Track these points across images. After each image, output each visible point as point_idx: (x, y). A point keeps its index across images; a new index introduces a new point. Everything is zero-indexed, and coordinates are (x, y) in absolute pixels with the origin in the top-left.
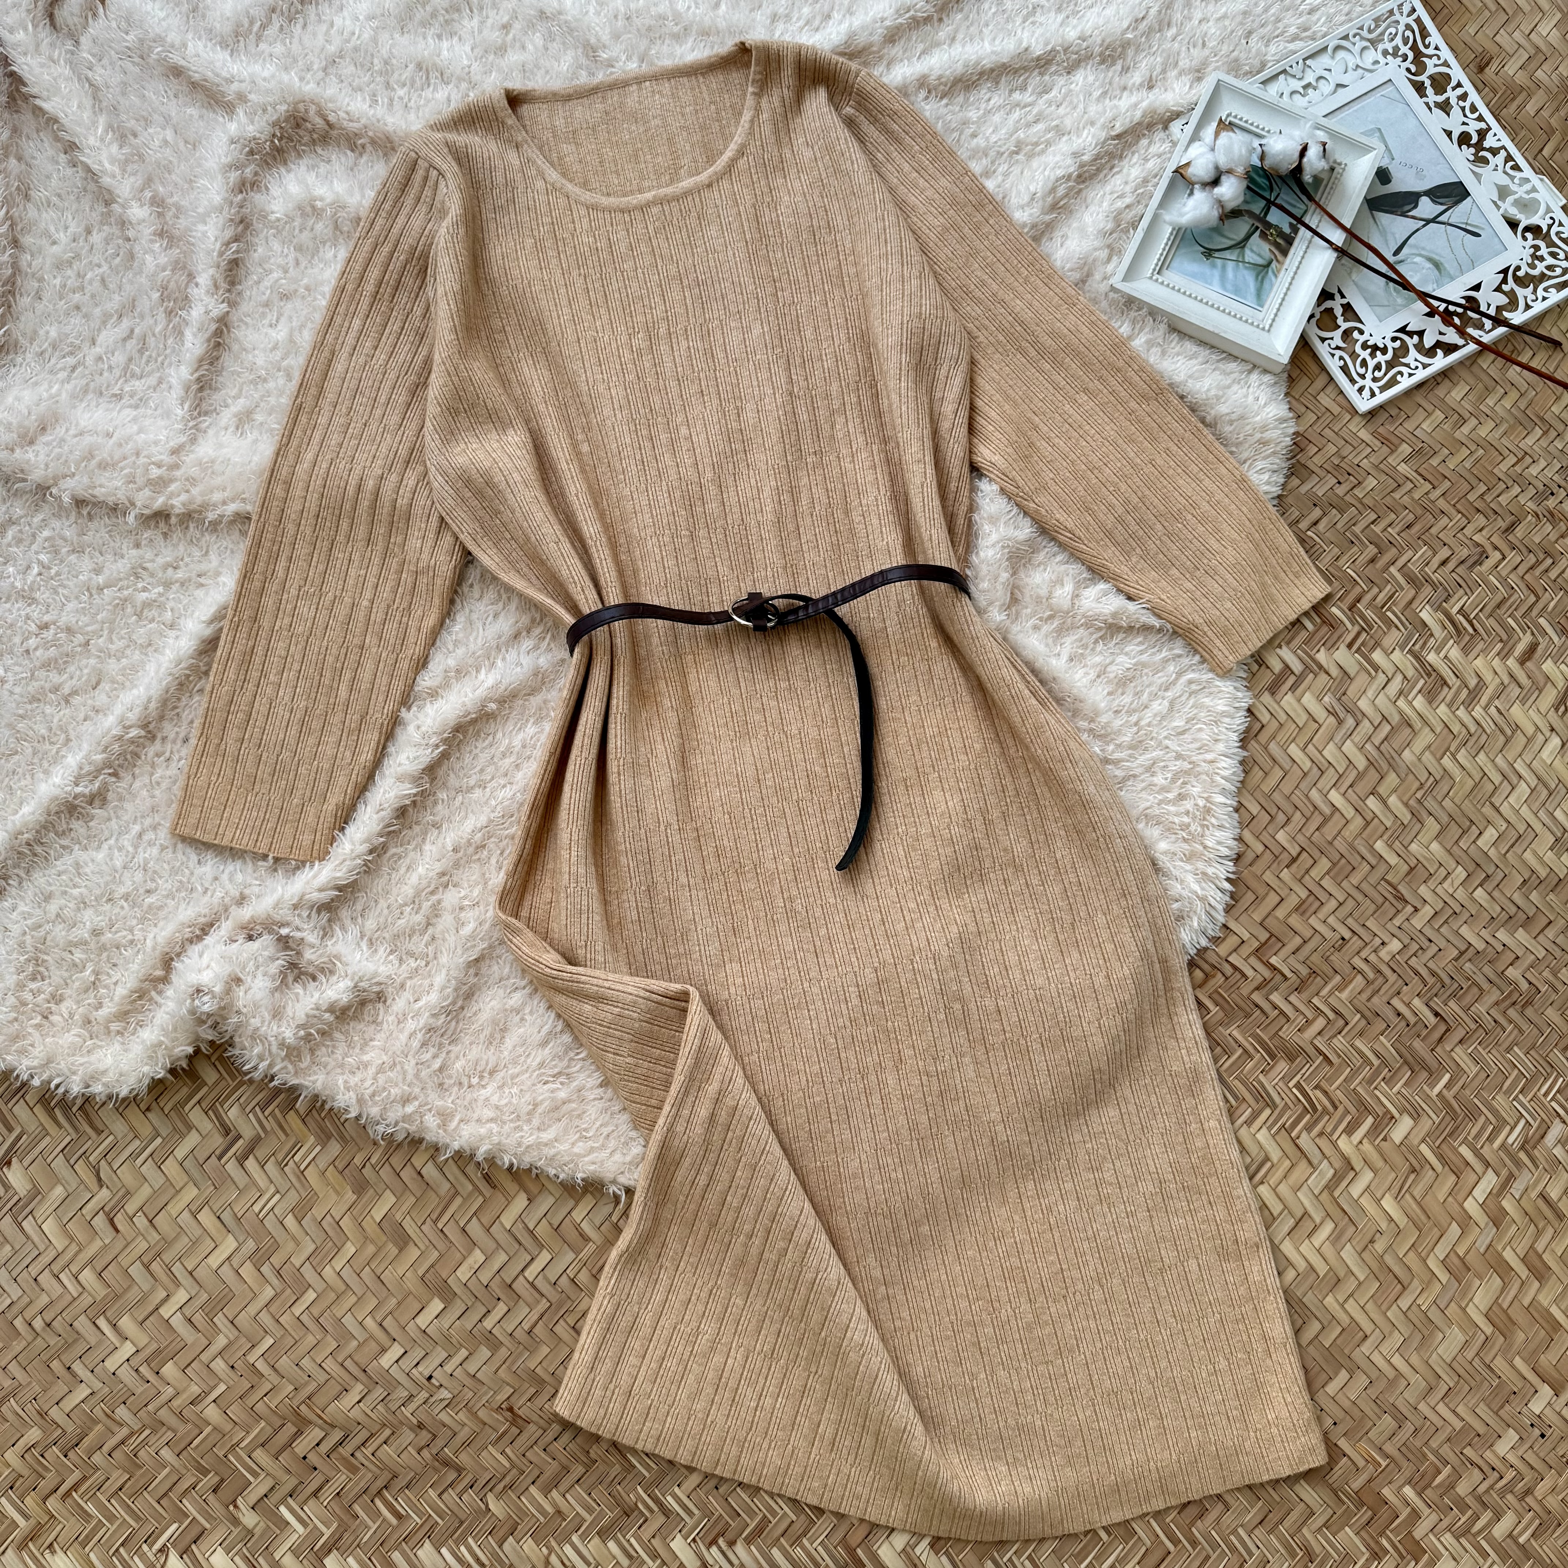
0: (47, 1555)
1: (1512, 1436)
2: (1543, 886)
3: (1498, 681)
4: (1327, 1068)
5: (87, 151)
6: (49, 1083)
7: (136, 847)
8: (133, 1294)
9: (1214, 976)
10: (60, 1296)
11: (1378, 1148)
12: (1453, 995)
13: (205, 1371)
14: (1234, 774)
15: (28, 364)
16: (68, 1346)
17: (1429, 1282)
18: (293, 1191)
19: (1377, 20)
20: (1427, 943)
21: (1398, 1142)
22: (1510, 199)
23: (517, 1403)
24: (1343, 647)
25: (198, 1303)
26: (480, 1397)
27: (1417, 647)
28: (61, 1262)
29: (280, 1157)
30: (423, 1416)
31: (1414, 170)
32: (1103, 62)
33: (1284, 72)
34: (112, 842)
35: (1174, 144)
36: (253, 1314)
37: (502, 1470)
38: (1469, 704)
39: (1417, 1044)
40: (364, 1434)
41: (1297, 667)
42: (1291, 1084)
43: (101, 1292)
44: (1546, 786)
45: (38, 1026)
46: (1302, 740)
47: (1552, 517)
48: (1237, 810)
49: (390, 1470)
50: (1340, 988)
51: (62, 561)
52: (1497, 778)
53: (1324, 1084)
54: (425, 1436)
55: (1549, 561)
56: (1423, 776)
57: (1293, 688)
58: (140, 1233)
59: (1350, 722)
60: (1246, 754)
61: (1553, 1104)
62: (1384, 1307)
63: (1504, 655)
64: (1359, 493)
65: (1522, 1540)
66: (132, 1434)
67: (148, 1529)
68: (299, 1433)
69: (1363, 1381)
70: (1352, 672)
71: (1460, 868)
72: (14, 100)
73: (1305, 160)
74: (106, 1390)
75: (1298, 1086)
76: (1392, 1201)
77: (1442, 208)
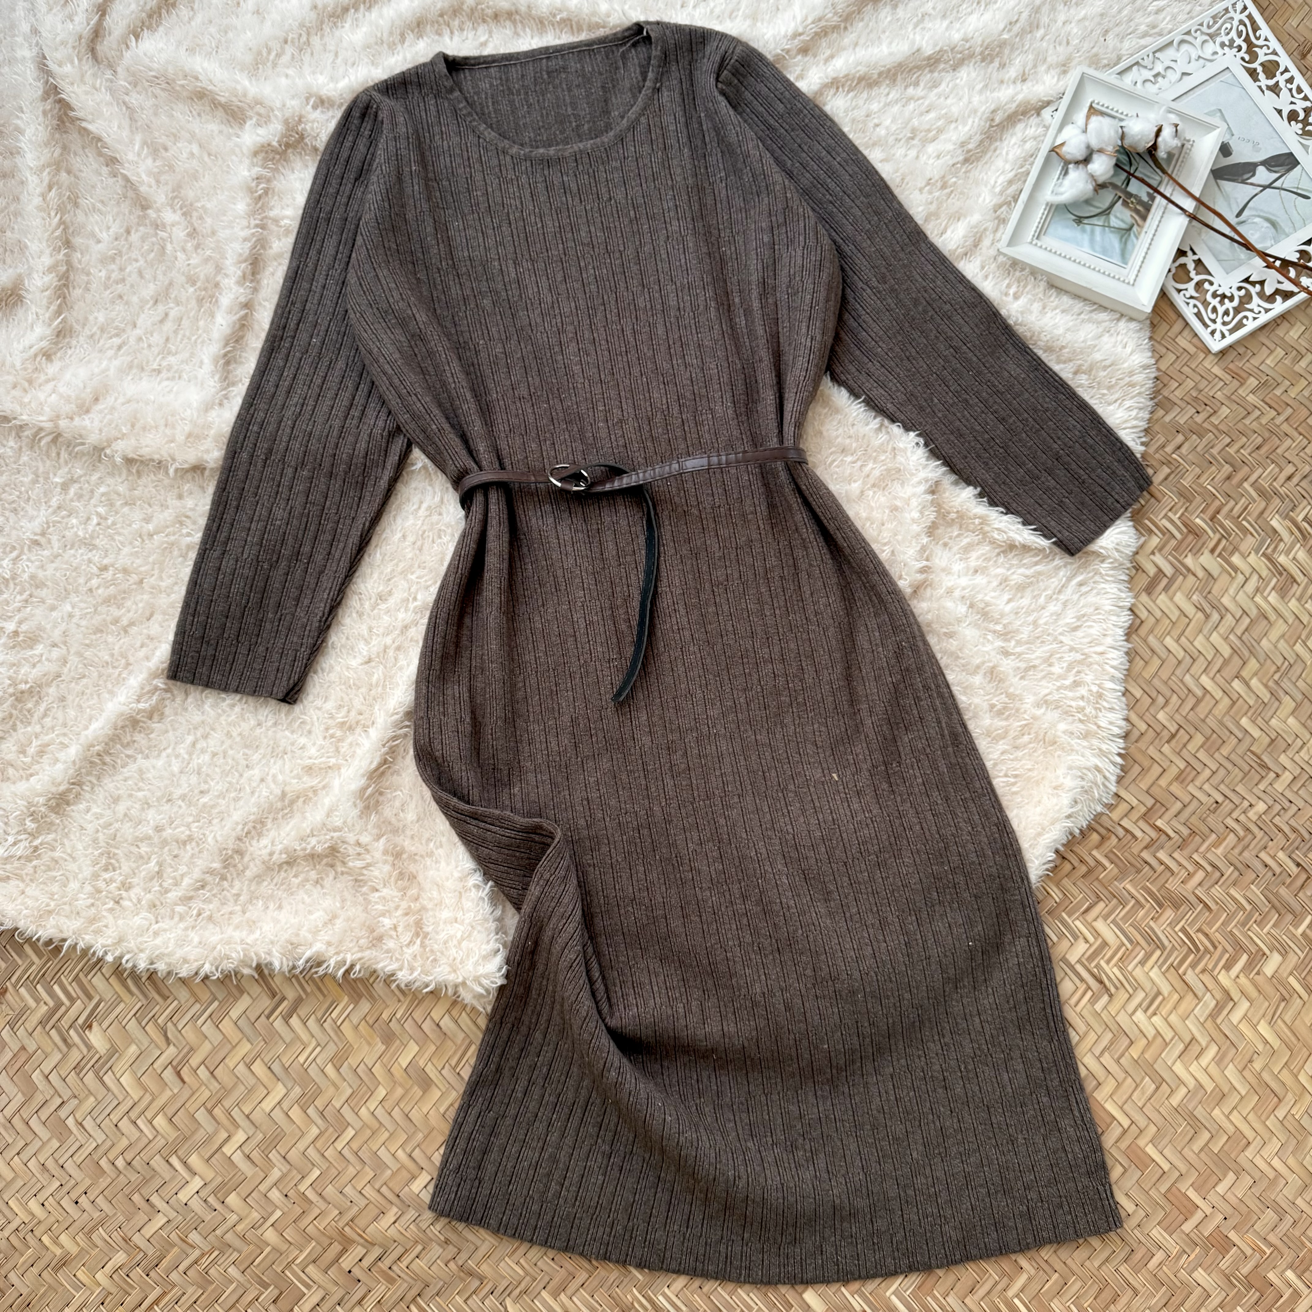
4: (1207, 914)
5: (126, 165)
6: (121, 958)
7: (190, 754)
8: (200, 1135)
9: (1109, 838)
10: (138, 1139)
11: (1252, 981)
13: (263, 1200)
14: (1121, 664)
15: (81, 346)
16: (146, 1181)
17: (1301, 1094)
18: (331, 1043)
19: (1214, 17)
20: (1288, 804)
21: (1269, 976)
24: (1207, 552)
25: (255, 1142)
27: (1270, 550)
29: (319, 1014)
30: (449, 1234)
31: (1251, 144)
32: (983, 60)
33: (1137, 63)
34: (169, 751)
35: (1047, 128)
36: (302, 1149)
37: (517, 1278)
39: (1283, 891)
40: (400, 1250)
41: (1168, 570)
42: (1177, 929)
43: (173, 1135)
45: (111, 910)
46: (1176, 633)
48: (1124, 695)
49: (423, 1281)
50: (1216, 845)
51: (117, 513)
53: (1206, 928)
54: (451, 1251)
56: (1279, 661)
57: (1166, 589)
58: (203, 1083)
59: (1215, 616)
60: (1130, 646)
62: (1263, 1118)
64: (1215, 420)
66: (203, 1255)
68: (344, 1250)
69: (1248, 1181)
70: (1215, 573)
72: (63, 122)
73: (1160, 139)
74: (180, 1218)
75: (1183, 930)
76: (1266, 1026)
77: (1276, 175)
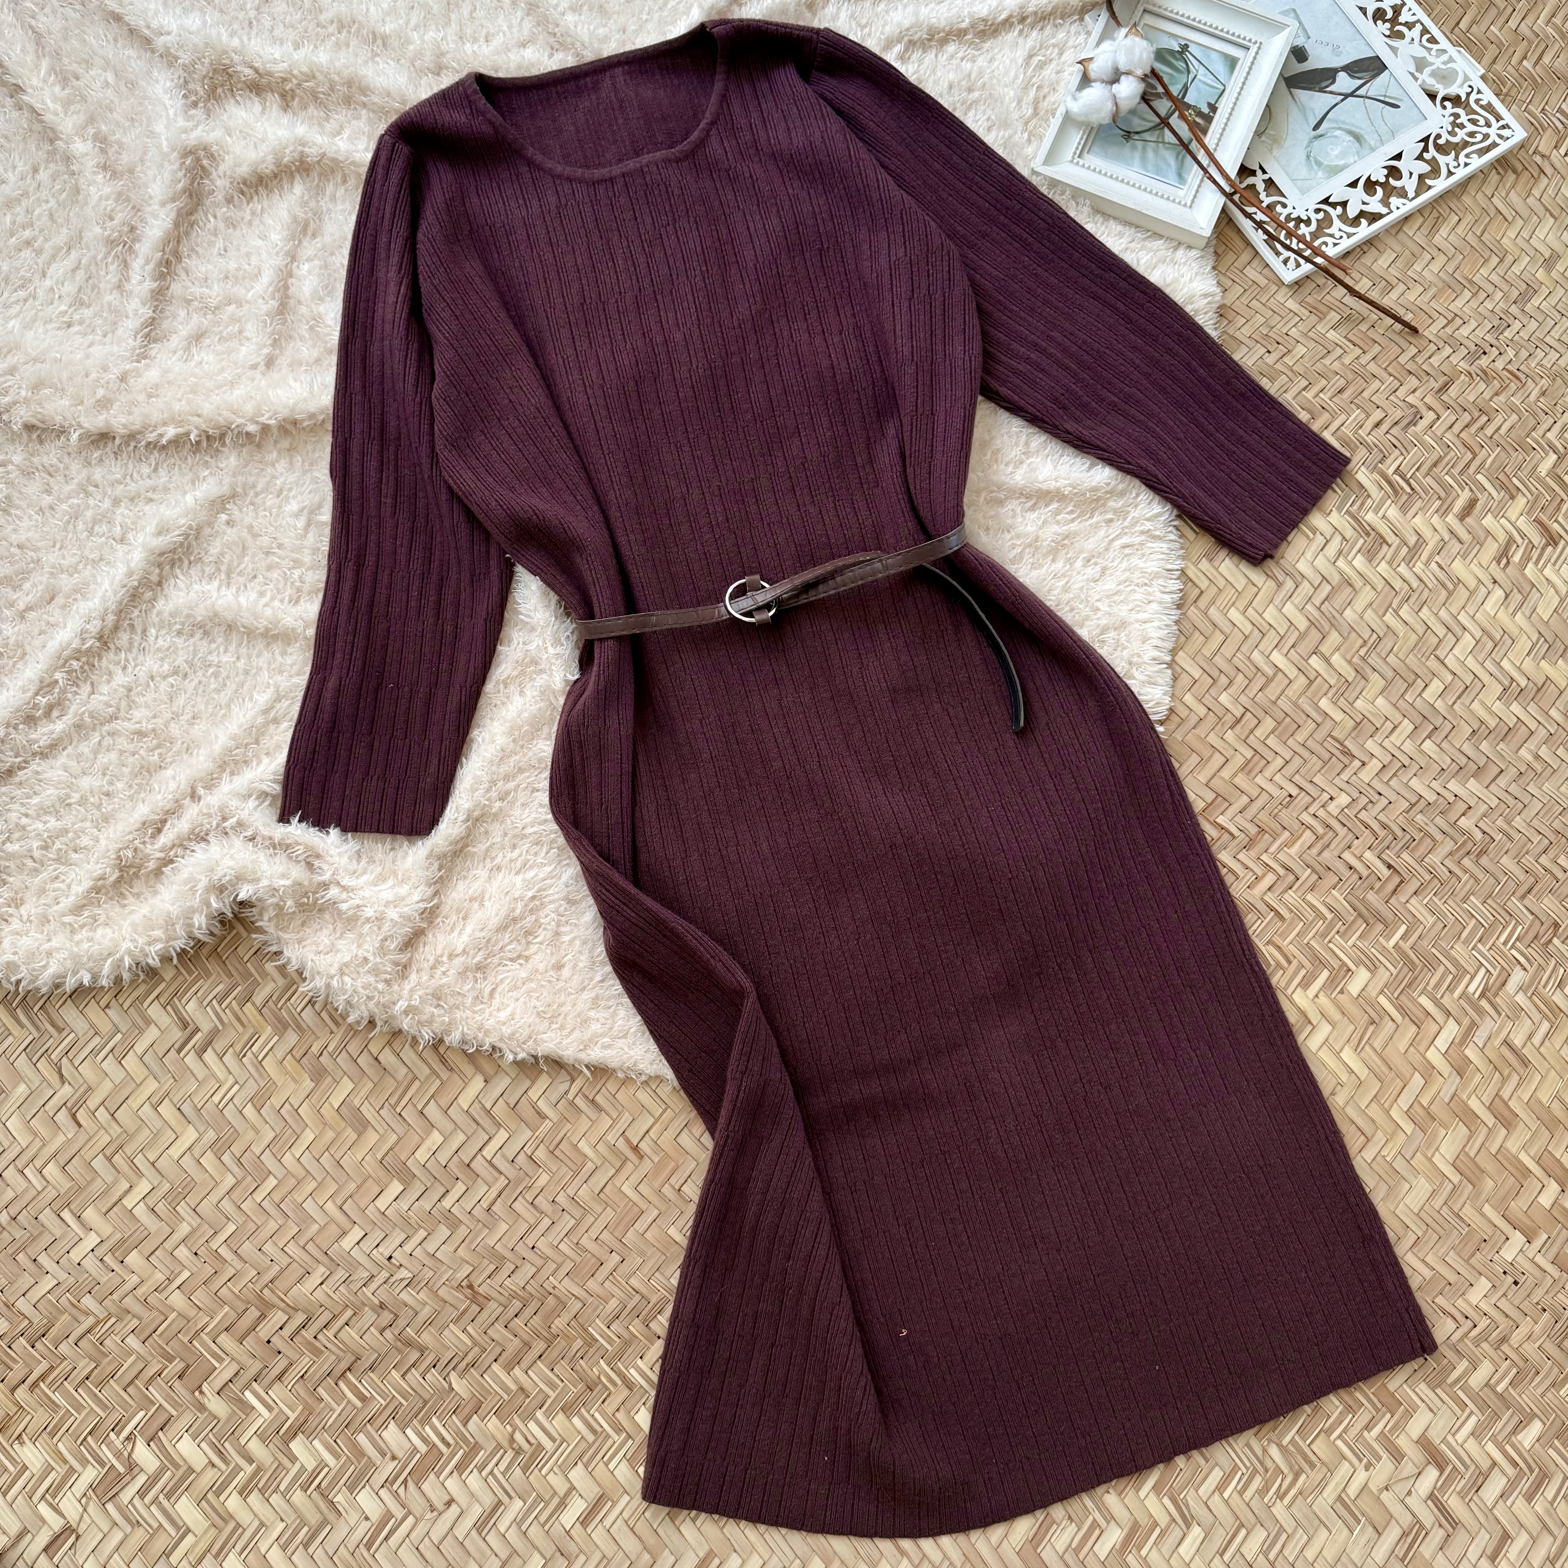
0: (16, 1446)
1: (1484, 1285)
2: (1492, 736)
3: (1437, 537)
4: (1279, 924)
5: (30, 91)
8: (97, 1186)
10: (26, 1190)
11: (1334, 1001)
12: (1406, 847)
13: (169, 1258)
14: (1168, 633)
16: (34, 1239)
17: (1394, 1133)
18: (251, 1081)
20: (1377, 796)
21: (1355, 994)
22: (1427, 70)
23: (476, 1280)
25: (160, 1193)
26: (441, 1276)
27: (1355, 508)
28: (25, 1158)
29: (238, 1048)
30: (383, 1295)
31: (1331, 47)
36: (215, 1202)
37: (463, 1348)
38: (1409, 560)
39: (1371, 897)
40: (326, 1317)
43: (65, 1185)
44: (1491, 637)
46: (1242, 604)
47: (1485, 375)
48: (1169, 667)
49: (353, 1353)
50: (1288, 844)
52: (1441, 631)
53: (1277, 940)
54: (387, 1317)
55: (1484, 418)
56: (1366, 634)
58: (102, 1127)
59: (1289, 584)
60: (1181, 615)
61: (1513, 952)
63: (1444, 512)
64: (1288, 360)
65: (1500, 1389)
66: (98, 1322)
67: (115, 1417)
68: (263, 1316)
71: (1406, 721)
74: (72, 1280)
76: (1351, 1052)
77: (1360, 82)
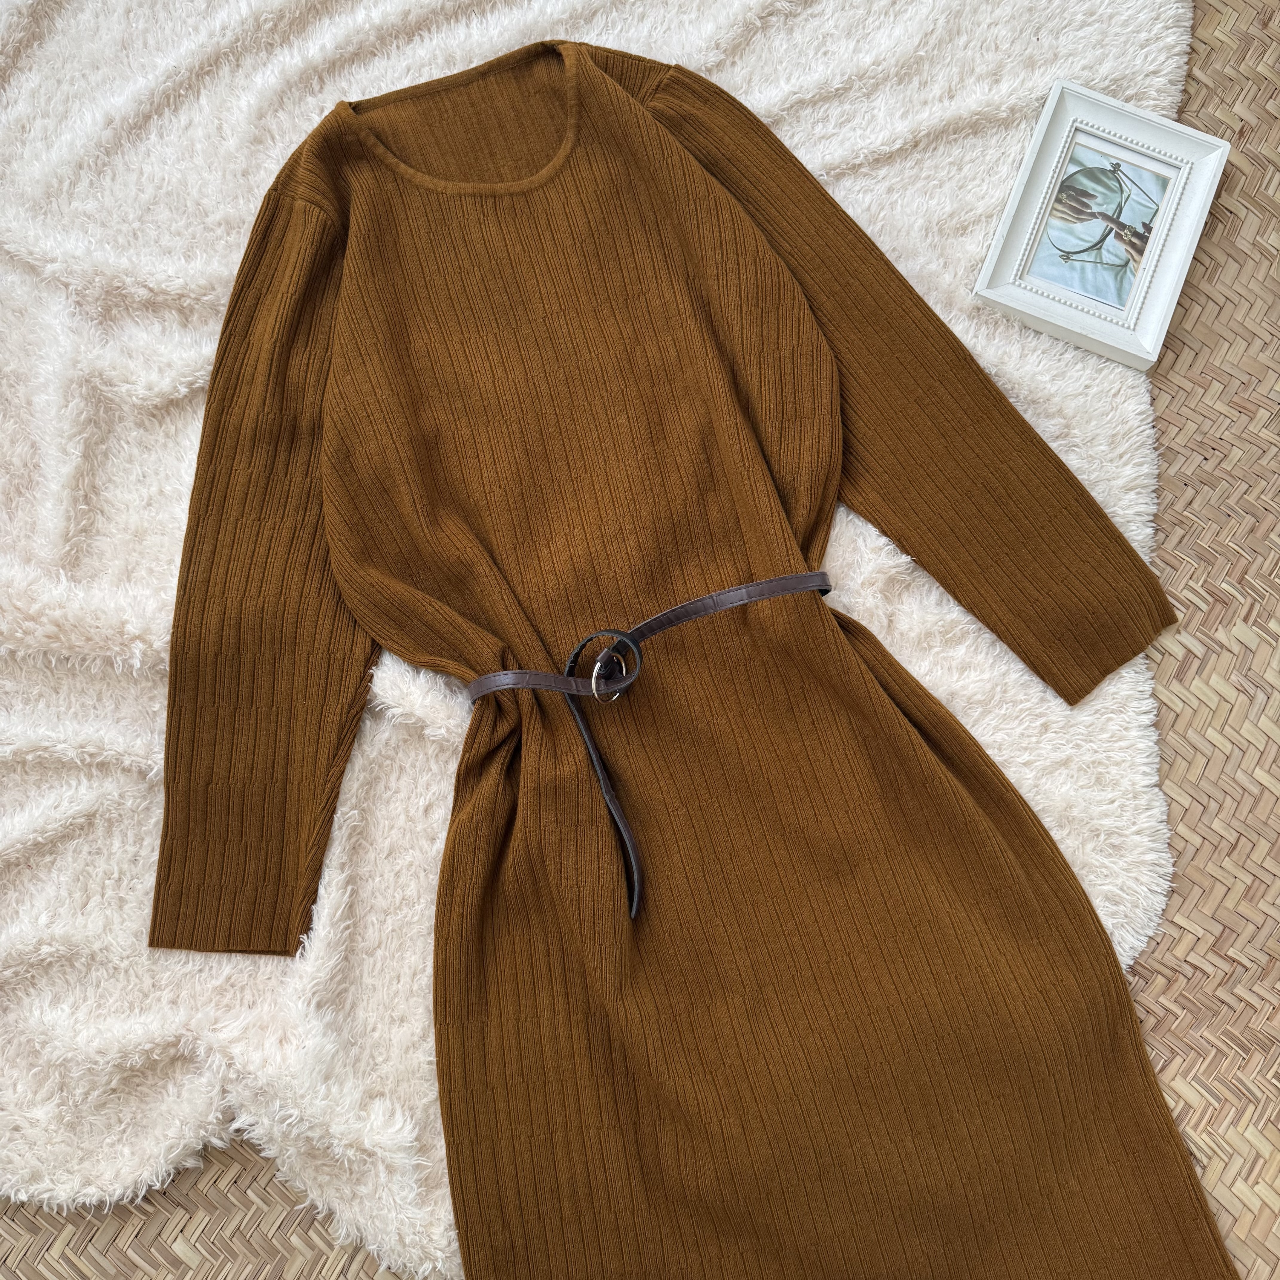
24: (1239, 622)
41: (1199, 650)
42: (1269, 1076)
46: (1217, 724)
57: (1199, 672)
59: (1261, 697)
64: (1227, 466)
70: (1253, 647)
